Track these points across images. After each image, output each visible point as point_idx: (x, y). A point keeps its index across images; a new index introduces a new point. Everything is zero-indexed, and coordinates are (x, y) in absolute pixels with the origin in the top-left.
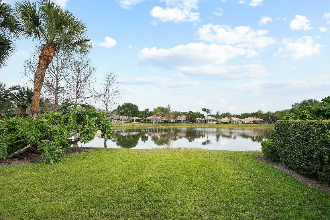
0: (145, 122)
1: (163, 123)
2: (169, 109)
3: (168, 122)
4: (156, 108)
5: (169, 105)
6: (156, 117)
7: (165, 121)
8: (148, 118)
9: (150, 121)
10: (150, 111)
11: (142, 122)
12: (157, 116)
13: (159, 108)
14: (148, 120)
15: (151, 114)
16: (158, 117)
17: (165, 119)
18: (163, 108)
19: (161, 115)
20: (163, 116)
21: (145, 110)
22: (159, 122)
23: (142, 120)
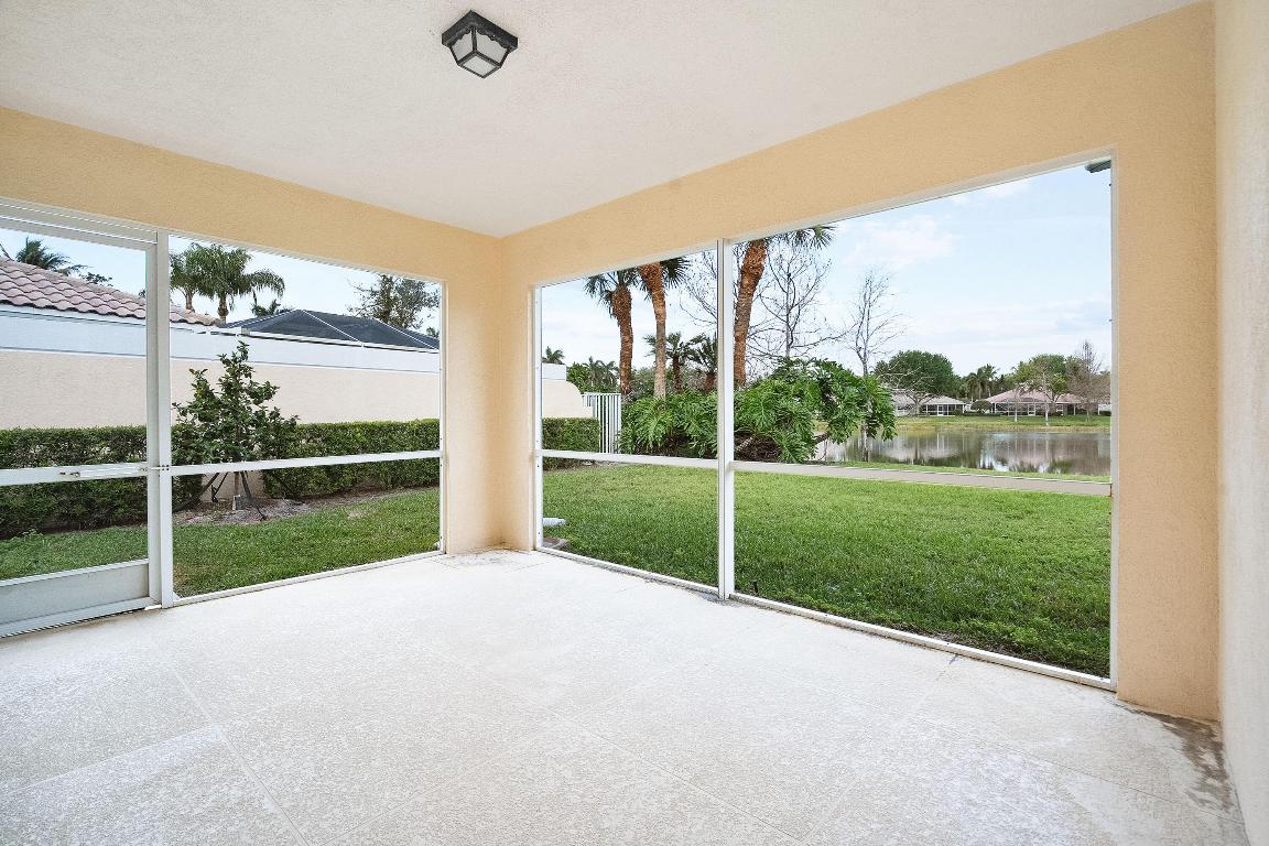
0: (980, 414)
1: (1059, 414)
2: (1089, 361)
3: (1082, 412)
4: (1026, 361)
5: (1087, 346)
6: (1027, 395)
7: (1070, 408)
8: (992, 400)
9: (1002, 411)
10: (998, 375)
11: (967, 414)
12: (1031, 389)
13: (1039, 361)
14: (991, 407)
15: (1004, 384)
16: (1036, 395)
17: (1071, 399)
18: (1061, 359)
19: (1048, 388)
20: (1058, 389)
21: (980, 371)
22: (1040, 413)
23: (967, 408)
